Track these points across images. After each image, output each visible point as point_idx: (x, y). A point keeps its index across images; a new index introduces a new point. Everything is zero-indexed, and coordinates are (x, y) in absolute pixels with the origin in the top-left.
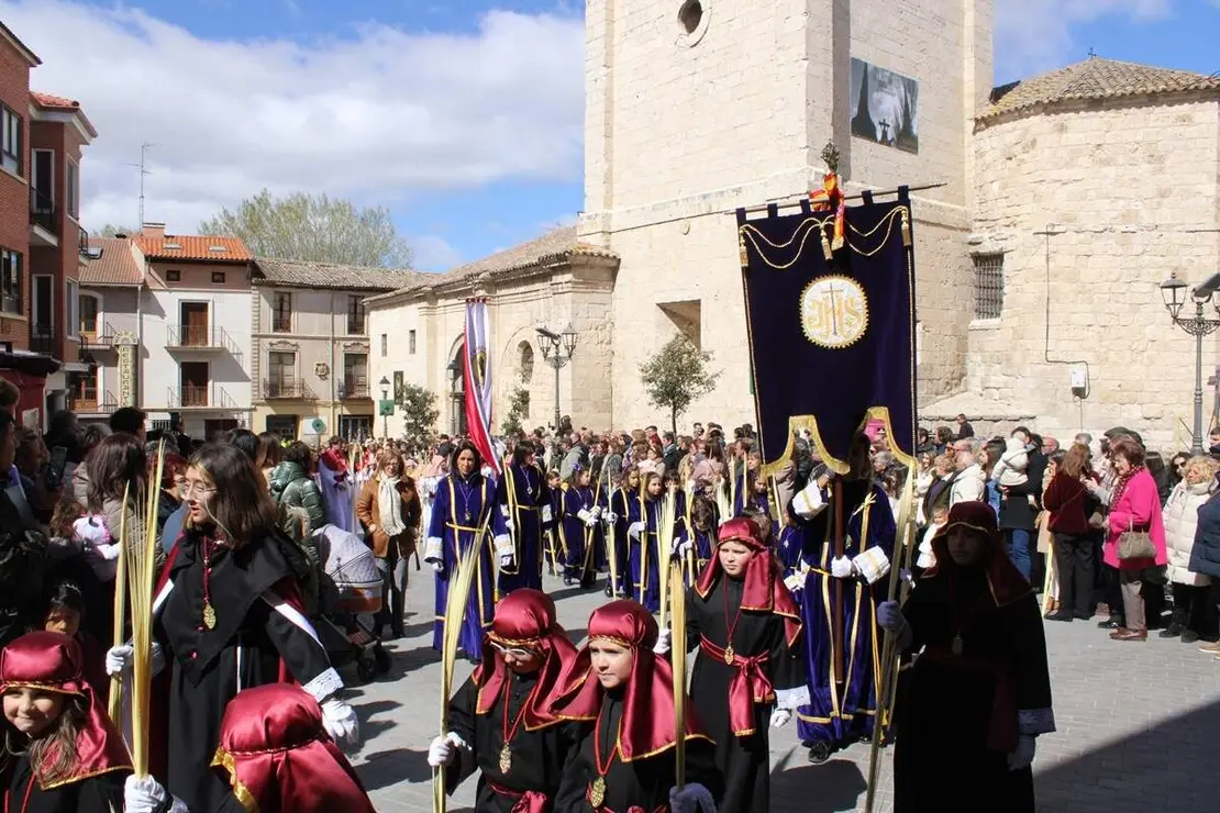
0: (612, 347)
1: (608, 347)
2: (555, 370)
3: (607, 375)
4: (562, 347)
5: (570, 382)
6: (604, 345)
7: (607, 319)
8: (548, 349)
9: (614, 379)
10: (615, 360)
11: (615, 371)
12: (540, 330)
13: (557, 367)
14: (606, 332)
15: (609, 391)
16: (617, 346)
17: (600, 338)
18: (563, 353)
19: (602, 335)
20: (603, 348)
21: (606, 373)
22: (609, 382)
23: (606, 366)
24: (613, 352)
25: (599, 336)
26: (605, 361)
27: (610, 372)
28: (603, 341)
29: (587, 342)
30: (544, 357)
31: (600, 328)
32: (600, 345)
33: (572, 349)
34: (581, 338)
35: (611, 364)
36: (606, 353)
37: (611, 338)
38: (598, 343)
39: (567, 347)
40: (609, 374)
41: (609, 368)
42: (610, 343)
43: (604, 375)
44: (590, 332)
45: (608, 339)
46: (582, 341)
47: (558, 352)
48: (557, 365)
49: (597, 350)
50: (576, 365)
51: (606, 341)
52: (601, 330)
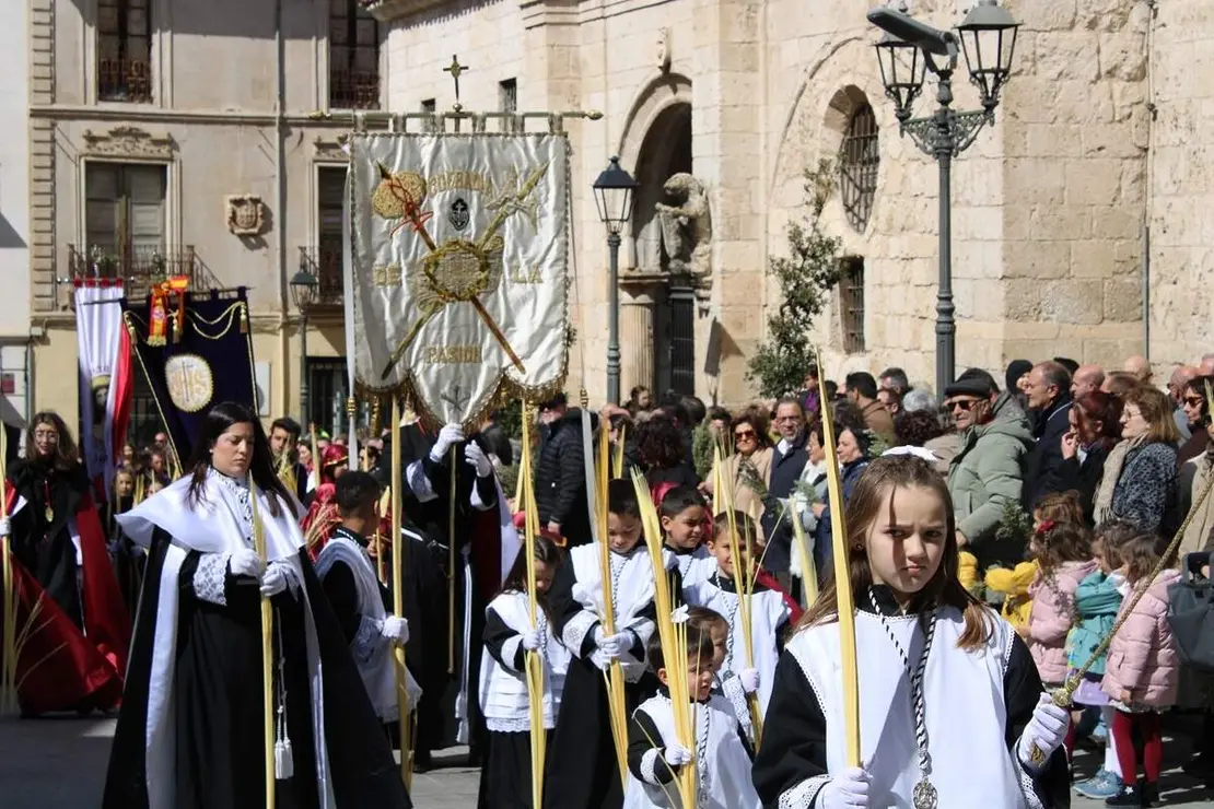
0: (1153, 88)
1: (1135, 92)
2: (934, 167)
3: (1129, 191)
4: (960, 78)
5: (998, 215)
6: (1118, 86)
8: (914, 89)
9: (1157, 206)
10: (1162, 135)
11: (1160, 171)
12: (882, 20)
13: (945, 155)
14: (1124, 38)
15: (1138, 251)
16: (1165, 88)
17: (1108, 60)
18: (966, 97)
19: (1113, 47)
20: (1117, 95)
21: (1126, 183)
22: (1137, 214)
23: (1124, 154)
24: (1152, 107)
25: (1103, 49)
26: (1124, 139)
27: (1141, 177)
28: (1115, 68)
29: (1058, 69)
30: (902, 119)
31: (1105, 21)
32: (1104, 84)
33: (997, 82)
34: (1040, 51)
35: (1146, 150)
36: (1127, 111)
37: (1147, 58)
38: (1099, 77)
39: (978, 77)
40: (1138, 184)
41: (1137, 162)
42: (1141, 74)
43: (1119, 189)
44: (1067, 35)
45: (1135, 59)
46: (1040, 65)
47: (946, 98)
48: (945, 144)
49: (1094, 100)
50: (1019, 150)
51: (1126, 69)
52: (1110, 29)
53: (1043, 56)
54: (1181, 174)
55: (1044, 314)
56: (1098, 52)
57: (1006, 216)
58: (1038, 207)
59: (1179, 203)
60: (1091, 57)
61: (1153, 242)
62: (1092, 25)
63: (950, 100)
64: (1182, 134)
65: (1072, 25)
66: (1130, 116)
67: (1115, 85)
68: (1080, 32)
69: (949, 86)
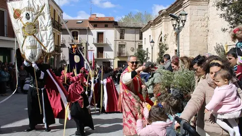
0: (208, 28)
1: (206, 28)
3: (205, 40)
4: (180, 22)
6: (204, 28)
7: (206, 17)
8: (176, 25)
9: (209, 42)
10: (209, 33)
11: (209, 38)
14: (205, 22)
16: (210, 28)
17: (203, 25)
19: (204, 23)
22: (206, 43)
24: (208, 30)
26: (205, 34)
27: (207, 39)
29: (197, 26)
30: (174, 29)
33: (184, 22)
35: (207, 35)
37: (208, 24)
38: (202, 27)
39: (182, 21)
41: (206, 37)
42: (207, 26)
49: (201, 29)
50: (191, 35)
51: (205, 26)
52: (203, 21)
53: (195, 24)
54: (212, 38)
57: (190, 43)
58: (194, 42)
60: (201, 24)
61: (208, 46)
62: (201, 20)
63: (179, 25)
64: (212, 33)
66: (205, 31)
68: (199, 21)
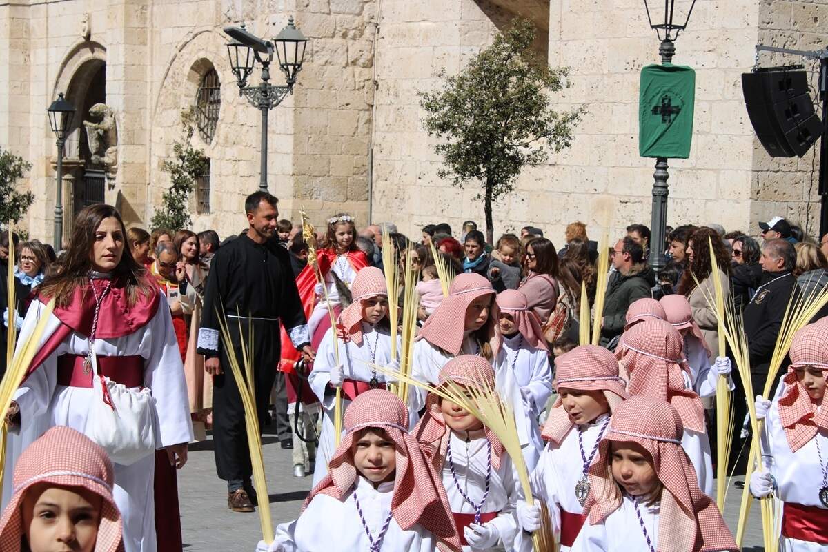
0: (375, 72)
1: (367, 74)
2: (259, 113)
3: (362, 129)
4: (274, 68)
5: (291, 139)
6: (358, 70)
7: (366, 18)
8: (248, 71)
9: (377, 137)
10: (381, 98)
11: (379, 118)
12: (232, 32)
13: (265, 107)
14: (361, 44)
15: (367, 161)
16: (382, 72)
17: (352, 55)
18: (278, 78)
19: (355, 48)
20: (357, 75)
21: (361, 123)
22: (366, 141)
23: (361, 108)
24: (375, 83)
25: (350, 50)
26: (359, 100)
27: (369, 121)
28: (357, 60)
29: (325, 59)
30: (241, 87)
31: (351, 34)
32: (350, 68)
33: (295, 71)
34: (315, 49)
35: (372, 106)
36: (362, 84)
37: (374, 55)
38: (347, 65)
39: (284, 67)
40: (367, 125)
41: (367, 113)
42: (370, 64)
43: (357, 127)
44: (330, 40)
45: (367, 56)
46: (315, 57)
47: (266, 77)
48: (265, 102)
49: (345, 77)
50: (302, 104)
51: (362, 61)
52: (354, 38)
53: (317, 52)
54: (390, 121)
55: (315, 196)
56: (347, 50)
57: (295, 140)
58: (313, 136)
59: (389, 137)
60: (343, 54)
61: (375, 157)
62: (344, 36)
63: (269, 78)
64: (392, 98)
65: (334, 35)
66: (364, 87)
67: (356, 70)
68: (338, 40)
69: (268, 71)
